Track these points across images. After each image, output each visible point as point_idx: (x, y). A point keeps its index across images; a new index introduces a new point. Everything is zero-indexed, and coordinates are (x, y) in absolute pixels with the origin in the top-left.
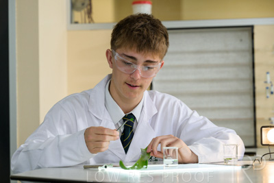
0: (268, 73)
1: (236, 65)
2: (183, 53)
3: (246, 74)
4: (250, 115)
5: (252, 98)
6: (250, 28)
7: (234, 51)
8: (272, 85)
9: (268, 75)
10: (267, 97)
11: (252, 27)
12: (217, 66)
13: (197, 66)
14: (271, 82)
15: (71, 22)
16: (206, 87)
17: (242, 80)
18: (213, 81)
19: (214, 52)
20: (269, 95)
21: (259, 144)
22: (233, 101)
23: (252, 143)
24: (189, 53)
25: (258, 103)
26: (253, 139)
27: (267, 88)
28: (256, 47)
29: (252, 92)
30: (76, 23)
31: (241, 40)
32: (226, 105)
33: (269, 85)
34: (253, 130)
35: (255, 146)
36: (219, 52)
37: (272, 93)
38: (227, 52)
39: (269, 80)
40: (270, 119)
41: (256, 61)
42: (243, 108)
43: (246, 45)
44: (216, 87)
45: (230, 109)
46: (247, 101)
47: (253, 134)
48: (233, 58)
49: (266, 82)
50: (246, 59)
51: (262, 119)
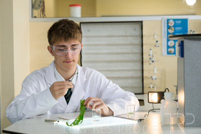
0: (151, 49)
1: (132, 44)
2: (101, 37)
3: (138, 50)
4: (140, 74)
5: (141, 64)
6: (141, 23)
7: (131, 36)
8: (153, 57)
9: (151, 52)
10: (150, 64)
11: (142, 22)
12: (120, 45)
13: (108, 45)
16: (114, 58)
17: (136, 53)
18: (118, 53)
19: (119, 36)
20: (151, 62)
21: (145, 91)
22: (130, 66)
23: (140, 91)
25: (145, 68)
26: (141, 88)
28: (144, 34)
29: (141, 60)
31: (135, 30)
32: (126, 68)
33: (151, 57)
34: (141, 83)
35: (143, 93)
36: (122, 36)
37: (153, 62)
38: (126, 36)
39: (151, 54)
40: (152, 77)
41: (144, 42)
42: (136, 70)
43: (138, 33)
44: (120, 58)
45: (128, 70)
46: (139, 66)
47: (141, 86)
48: (130, 40)
49: (149, 55)
50: (138, 41)
51: (147, 77)
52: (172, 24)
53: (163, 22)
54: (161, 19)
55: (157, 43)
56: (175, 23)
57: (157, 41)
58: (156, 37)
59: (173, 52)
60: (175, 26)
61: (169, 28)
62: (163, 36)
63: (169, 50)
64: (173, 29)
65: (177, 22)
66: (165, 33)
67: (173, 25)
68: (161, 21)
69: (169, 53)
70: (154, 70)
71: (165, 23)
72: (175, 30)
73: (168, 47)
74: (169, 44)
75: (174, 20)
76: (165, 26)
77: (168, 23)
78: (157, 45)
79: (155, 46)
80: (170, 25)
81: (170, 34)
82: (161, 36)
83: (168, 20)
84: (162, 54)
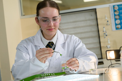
0: (104, 27)
1: (90, 26)
2: (68, 23)
3: (95, 29)
4: (98, 46)
5: (99, 39)
7: (89, 20)
8: (106, 32)
9: (104, 29)
10: (105, 37)
11: (95, 9)
12: (82, 27)
13: (74, 28)
14: (106, 31)
15: (22, 15)
17: (93, 31)
18: (81, 33)
20: (105, 36)
22: (91, 41)
23: (100, 57)
24: (71, 22)
25: (101, 40)
26: (100, 55)
27: (104, 34)
28: (98, 17)
29: (98, 36)
30: (24, 15)
31: (91, 15)
33: (105, 32)
34: (100, 51)
35: (102, 58)
36: (83, 21)
37: (107, 35)
38: (86, 20)
39: (105, 30)
40: (107, 46)
41: (99, 23)
43: (94, 17)
44: (83, 35)
45: (90, 44)
46: (96, 40)
47: (100, 53)
48: (89, 23)
49: (103, 31)
50: (95, 23)
51: (104, 47)
52: (116, 8)
53: (110, 8)
54: (108, 6)
55: (108, 22)
56: (119, 7)
57: (108, 21)
58: (106, 18)
59: (120, 28)
60: (119, 10)
61: (115, 11)
62: (112, 17)
63: (117, 26)
64: (118, 11)
65: (120, 7)
66: (112, 15)
67: (118, 9)
68: (109, 7)
69: (117, 29)
70: (108, 42)
71: (112, 9)
72: (119, 12)
73: (116, 25)
74: (117, 22)
75: (118, 5)
76: (112, 11)
77: (114, 8)
78: (108, 24)
79: (107, 25)
80: (115, 9)
81: (116, 15)
82: (110, 18)
83: (114, 6)
84: (112, 30)
